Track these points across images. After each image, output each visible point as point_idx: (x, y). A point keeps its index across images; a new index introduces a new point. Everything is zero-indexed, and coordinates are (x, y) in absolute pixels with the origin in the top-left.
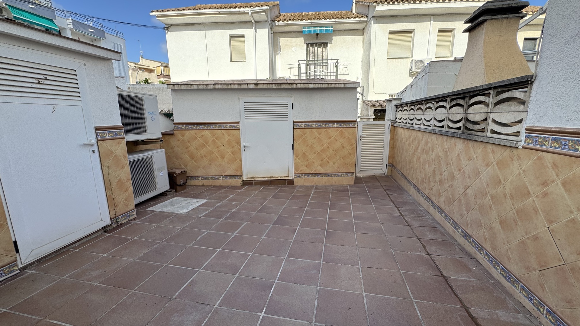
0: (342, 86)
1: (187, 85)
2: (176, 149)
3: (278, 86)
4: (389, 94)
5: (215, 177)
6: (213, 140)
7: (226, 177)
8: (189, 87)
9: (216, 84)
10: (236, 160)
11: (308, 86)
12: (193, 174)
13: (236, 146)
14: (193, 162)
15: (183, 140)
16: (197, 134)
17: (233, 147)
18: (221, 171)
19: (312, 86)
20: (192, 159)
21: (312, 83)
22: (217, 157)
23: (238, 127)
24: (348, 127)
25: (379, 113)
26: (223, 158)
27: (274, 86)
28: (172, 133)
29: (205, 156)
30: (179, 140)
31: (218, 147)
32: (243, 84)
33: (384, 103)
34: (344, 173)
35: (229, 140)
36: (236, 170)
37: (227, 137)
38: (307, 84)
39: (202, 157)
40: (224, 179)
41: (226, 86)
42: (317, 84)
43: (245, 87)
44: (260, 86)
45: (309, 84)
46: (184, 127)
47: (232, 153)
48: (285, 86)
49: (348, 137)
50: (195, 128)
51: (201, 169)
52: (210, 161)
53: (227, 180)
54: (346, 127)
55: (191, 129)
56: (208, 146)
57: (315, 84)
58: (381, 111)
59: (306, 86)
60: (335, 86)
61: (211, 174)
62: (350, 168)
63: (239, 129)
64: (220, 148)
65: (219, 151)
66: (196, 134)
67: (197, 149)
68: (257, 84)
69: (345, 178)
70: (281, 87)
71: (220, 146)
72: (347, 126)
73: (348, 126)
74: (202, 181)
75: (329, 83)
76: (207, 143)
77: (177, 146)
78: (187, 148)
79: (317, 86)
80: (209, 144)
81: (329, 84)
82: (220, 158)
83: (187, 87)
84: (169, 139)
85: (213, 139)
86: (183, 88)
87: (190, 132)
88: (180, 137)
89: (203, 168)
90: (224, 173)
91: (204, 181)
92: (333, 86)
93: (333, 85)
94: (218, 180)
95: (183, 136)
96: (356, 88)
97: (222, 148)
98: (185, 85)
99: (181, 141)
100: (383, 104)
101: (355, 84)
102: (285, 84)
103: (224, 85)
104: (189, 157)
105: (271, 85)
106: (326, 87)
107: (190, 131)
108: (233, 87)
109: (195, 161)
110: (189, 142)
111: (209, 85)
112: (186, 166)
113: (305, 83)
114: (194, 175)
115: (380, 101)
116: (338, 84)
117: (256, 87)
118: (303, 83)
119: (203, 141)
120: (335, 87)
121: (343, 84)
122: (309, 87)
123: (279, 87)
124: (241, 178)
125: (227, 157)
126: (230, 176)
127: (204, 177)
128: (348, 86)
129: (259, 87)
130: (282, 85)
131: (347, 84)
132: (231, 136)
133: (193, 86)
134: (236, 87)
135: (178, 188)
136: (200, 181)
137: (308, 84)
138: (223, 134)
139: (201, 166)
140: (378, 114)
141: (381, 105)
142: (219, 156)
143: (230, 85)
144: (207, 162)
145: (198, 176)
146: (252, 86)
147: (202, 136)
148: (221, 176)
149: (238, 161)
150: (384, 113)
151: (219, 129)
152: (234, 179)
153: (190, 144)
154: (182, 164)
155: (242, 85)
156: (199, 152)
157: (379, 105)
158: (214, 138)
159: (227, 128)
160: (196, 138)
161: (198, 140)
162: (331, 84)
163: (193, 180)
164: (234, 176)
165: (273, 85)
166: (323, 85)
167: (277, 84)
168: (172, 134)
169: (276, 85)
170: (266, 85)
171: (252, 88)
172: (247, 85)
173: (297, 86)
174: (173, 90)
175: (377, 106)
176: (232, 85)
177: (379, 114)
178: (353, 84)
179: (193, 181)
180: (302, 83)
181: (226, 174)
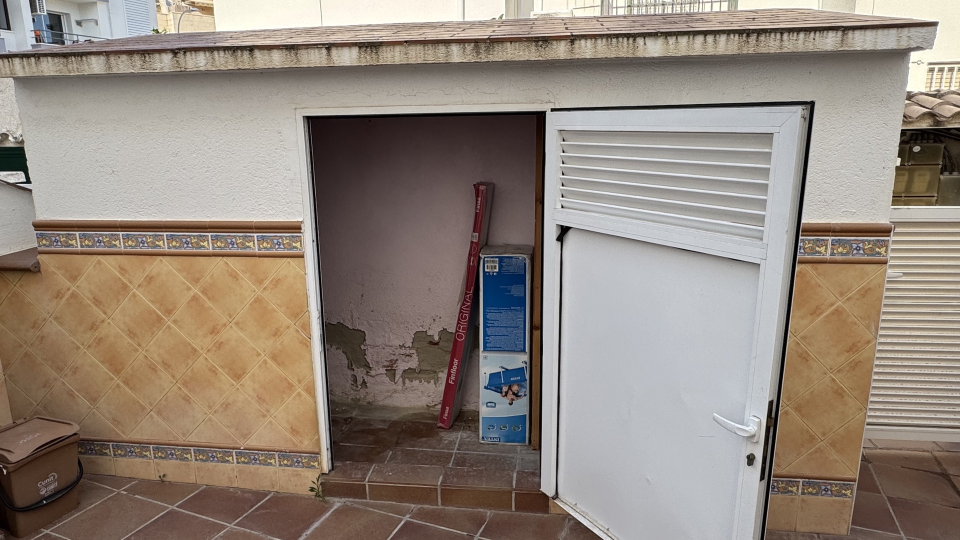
0: (829, 42)
1: (62, 60)
2: (52, 329)
3: (478, 53)
4: (930, 64)
5: (205, 452)
6: (195, 298)
7: (250, 455)
8: (70, 66)
9: (186, 50)
10: (291, 387)
11: (635, 48)
12: (124, 433)
13: (288, 327)
14: (118, 386)
15: (74, 296)
16: (126, 271)
17: (276, 333)
18: (233, 430)
19: (654, 49)
20: (117, 372)
21: (654, 35)
22: (214, 371)
23: (298, 245)
24: (838, 258)
25: (916, 144)
26: (238, 377)
27: (456, 55)
28: (28, 263)
29: (166, 365)
30: (58, 295)
31: (214, 331)
32: (308, 46)
33: (940, 104)
34: (801, 480)
35: (258, 300)
36: (294, 431)
37: (248, 289)
38: (628, 36)
39: (154, 369)
40: (244, 462)
41: (231, 59)
42: (683, 40)
43: (315, 59)
44: (390, 57)
45: (640, 41)
46: (77, 242)
47: (274, 358)
48: (510, 53)
49: (837, 310)
50: (120, 246)
51: (152, 417)
52: (185, 384)
53: (256, 466)
54: (828, 256)
55: (101, 249)
56: (175, 322)
57: (672, 40)
58: (926, 136)
59: (623, 50)
60: (786, 43)
61: (193, 439)
62: (834, 456)
63: (302, 257)
64: (224, 335)
65: (220, 345)
66: (122, 270)
67: (131, 334)
68: (373, 46)
69: (803, 501)
70: (491, 58)
71: (225, 325)
72: (832, 254)
73: (842, 254)
74: (158, 464)
75: (754, 31)
76: (169, 312)
77: (56, 318)
78: (93, 327)
79: (682, 47)
80: (176, 315)
81: (753, 37)
82: (225, 377)
83: (65, 69)
84: (21, 286)
85: (192, 293)
86: (47, 73)
87: (99, 262)
88: (62, 281)
89: (159, 413)
90: (245, 437)
91: (165, 461)
92: (771, 45)
93: (772, 43)
94: (220, 464)
95: (74, 278)
96: (901, 55)
97: (231, 334)
98: (56, 60)
99: (66, 297)
100: (937, 111)
101: (906, 30)
102: (512, 40)
103: (222, 53)
104: (103, 362)
105: (442, 49)
106: (736, 52)
107: (99, 257)
108: (261, 61)
109: (126, 383)
110: (97, 302)
111: (157, 56)
112: (94, 400)
113: (617, 36)
114: (125, 437)
115: (922, 94)
116: (802, 35)
117: (368, 59)
118: (609, 36)
119: (152, 302)
120: (785, 50)
121: (831, 34)
122: (640, 54)
123: (483, 58)
124: (316, 464)
125: (253, 375)
126: (269, 452)
127: (165, 449)
128: (861, 42)
129: (381, 62)
130: (498, 48)
131: (857, 33)
132: (266, 283)
133: (89, 64)
134: (277, 60)
135: (22, 521)
136: (149, 463)
137: (634, 36)
138: (234, 276)
139: (151, 404)
140: (911, 148)
141: (932, 115)
142: (222, 367)
143: (246, 54)
144: (175, 388)
145: (143, 445)
146: (347, 58)
147: (150, 279)
148: (234, 449)
149: (299, 394)
150: (935, 142)
151: (218, 251)
152: (286, 465)
153: (105, 313)
154: (78, 391)
155: (303, 53)
156: (139, 345)
157: (924, 114)
158: (195, 290)
159: (247, 251)
160: (125, 287)
161: (134, 295)
162: (762, 38)
163: (125, 456)
164: (284, 455)
165: (455, 48)
166: (715, 41)
167: (469, 41)
168: (33, 271)
169: (469, 47)
170: (419, 48)
171: (348, 64)
172: (324, 51)
173: (577, 51)
174: (23, 82)
175: (915, 115)
176: (257, 53)
177: (917, 149)
178: (893, 31)
179: (124, 459)
180: (601, 36)
181: (253, 442)
